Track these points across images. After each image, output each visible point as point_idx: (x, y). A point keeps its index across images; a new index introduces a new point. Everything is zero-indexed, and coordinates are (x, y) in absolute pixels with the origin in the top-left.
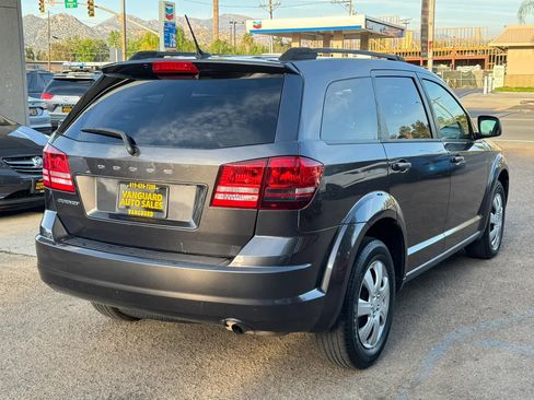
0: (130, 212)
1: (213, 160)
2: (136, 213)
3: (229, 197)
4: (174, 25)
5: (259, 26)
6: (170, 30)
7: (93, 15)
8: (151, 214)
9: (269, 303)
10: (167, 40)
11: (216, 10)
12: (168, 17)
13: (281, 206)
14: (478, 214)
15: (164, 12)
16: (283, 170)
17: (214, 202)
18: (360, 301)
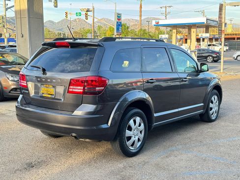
0: (44, 95)
1: (68, 77)
2: (45, 95)
3: (74, 90)
4: (121, 23)
5: (158, 23)
6: (119, 25)
7: (87, 19)
8: (50, 96)
9: (86, 128)
10: (118, 29)
11: (141, 16)
12: (118, 19)
13: (91, 94)
14: (203, 103)
15: (117, 18)
16: (92, 81)
17: (69, 92)
18: (127, 131)
